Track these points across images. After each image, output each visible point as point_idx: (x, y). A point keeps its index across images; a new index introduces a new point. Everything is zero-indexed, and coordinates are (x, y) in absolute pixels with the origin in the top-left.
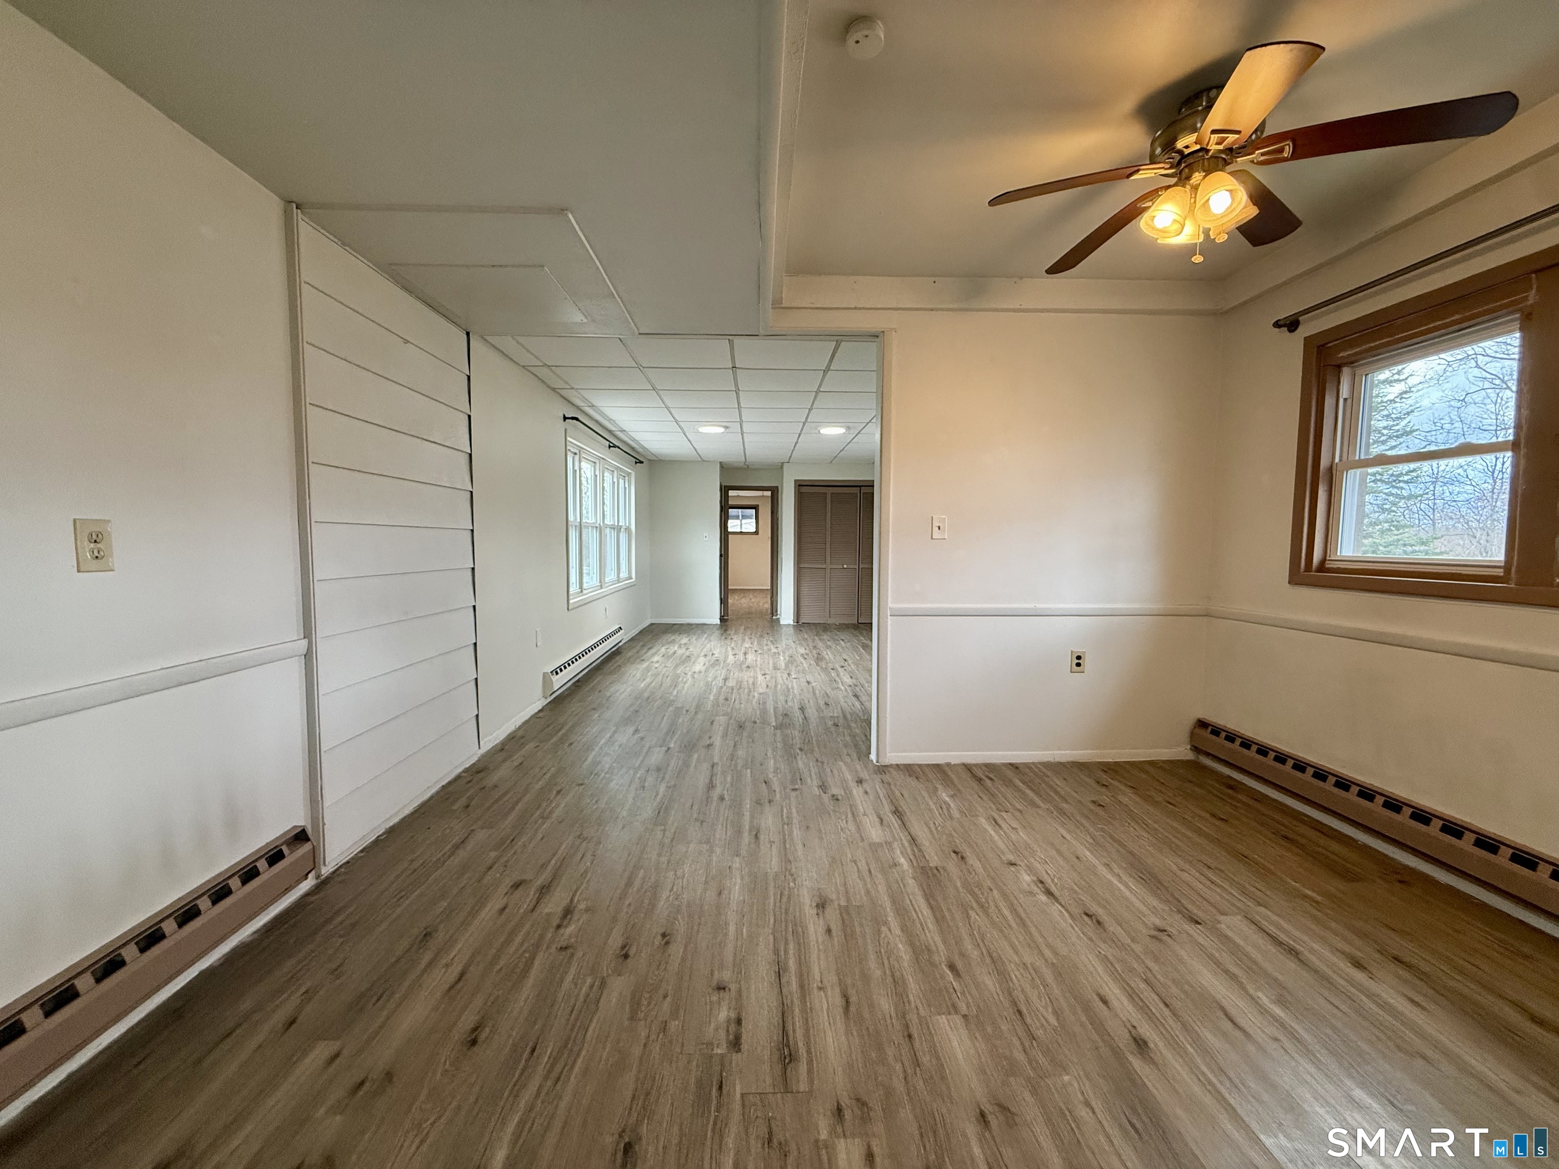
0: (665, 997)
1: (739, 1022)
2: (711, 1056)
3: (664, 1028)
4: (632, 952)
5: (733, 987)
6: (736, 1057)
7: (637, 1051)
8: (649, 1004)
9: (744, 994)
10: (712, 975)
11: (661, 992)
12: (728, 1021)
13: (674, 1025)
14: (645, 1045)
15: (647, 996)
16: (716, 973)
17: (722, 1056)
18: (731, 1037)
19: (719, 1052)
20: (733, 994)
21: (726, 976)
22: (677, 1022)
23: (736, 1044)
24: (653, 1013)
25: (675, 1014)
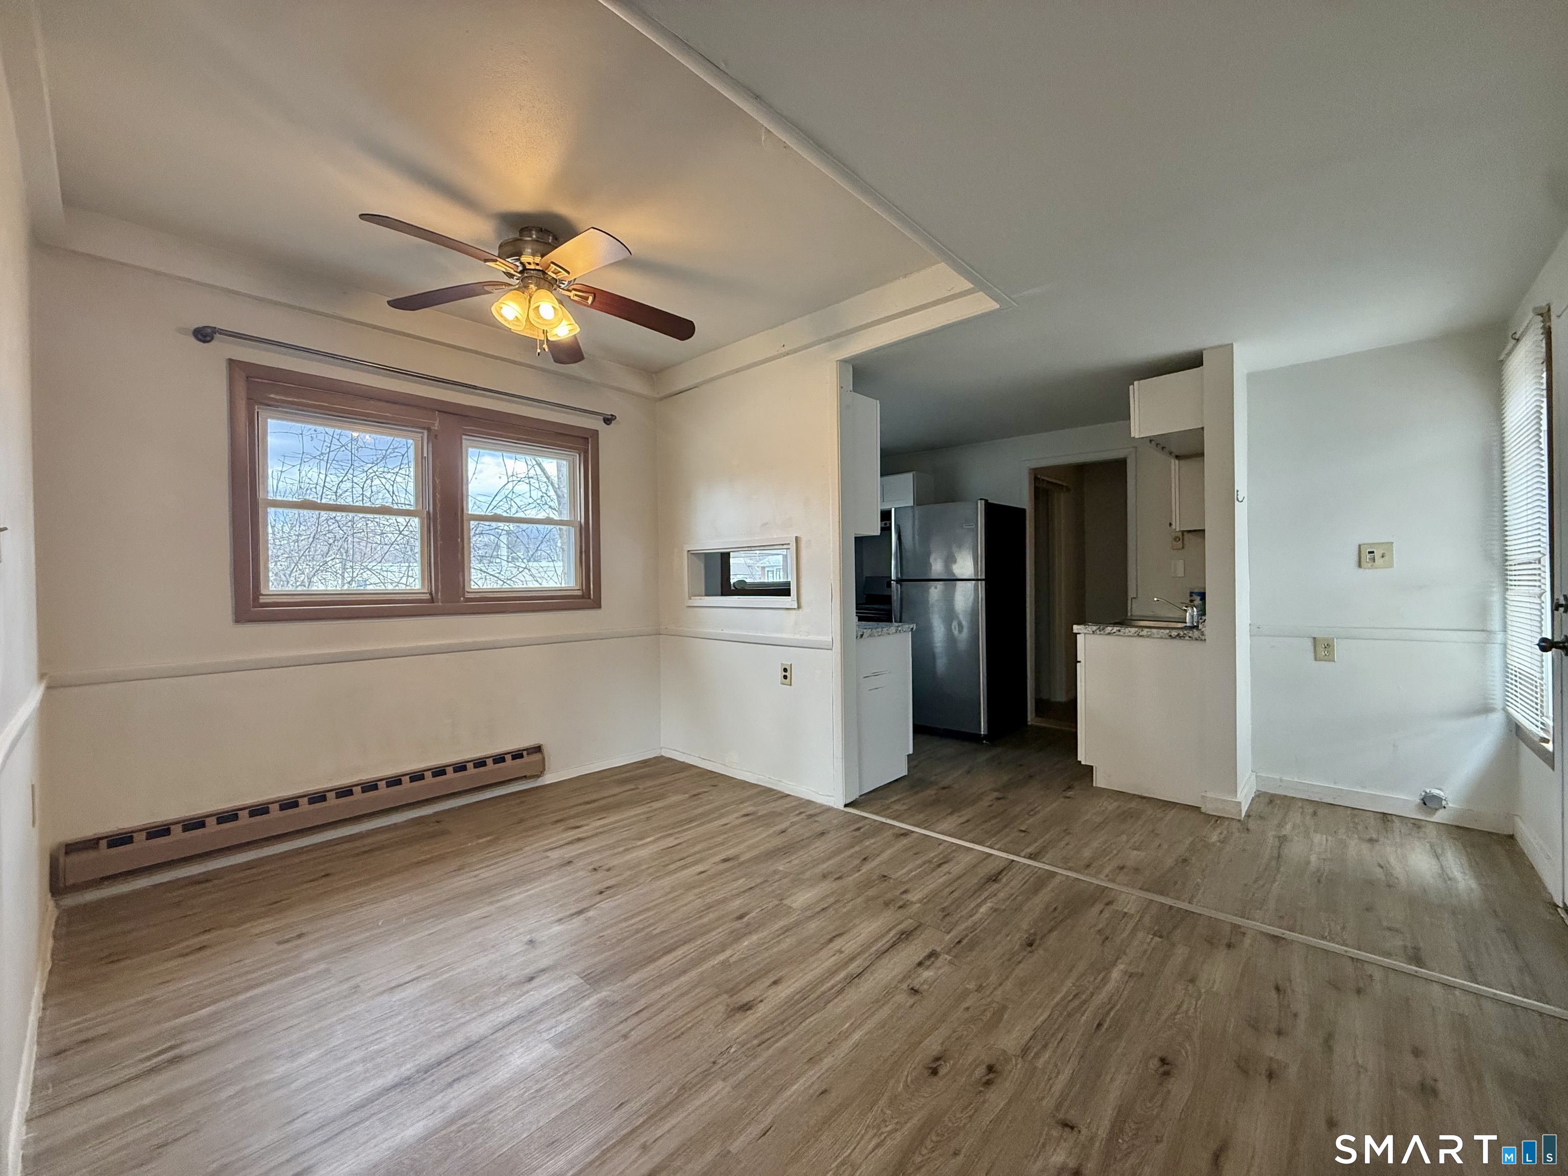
0: (967, 1009)
1: (920, 964)
2: (955, 957)
3: (980, 988)
4: (982, 1070)
5: (904, 986)
6: (938, 949)
7: (1008, 985)
8: (985, 1010)
9: (900, 977)
10: (913, 1005)
11: (967, 1015)
12: (928, 968)
13: (971, 986)
14: (1001, 985)
15: (984, 1018)
16: (908, 1004)
17: (948, 953)
18: (933, 959)
19: (947, 956)
20: (909, 981)
21: (902, 998)
22: (967, 986)
23: (933, 955)
24: (983, 1002)
25: (966, 994)
